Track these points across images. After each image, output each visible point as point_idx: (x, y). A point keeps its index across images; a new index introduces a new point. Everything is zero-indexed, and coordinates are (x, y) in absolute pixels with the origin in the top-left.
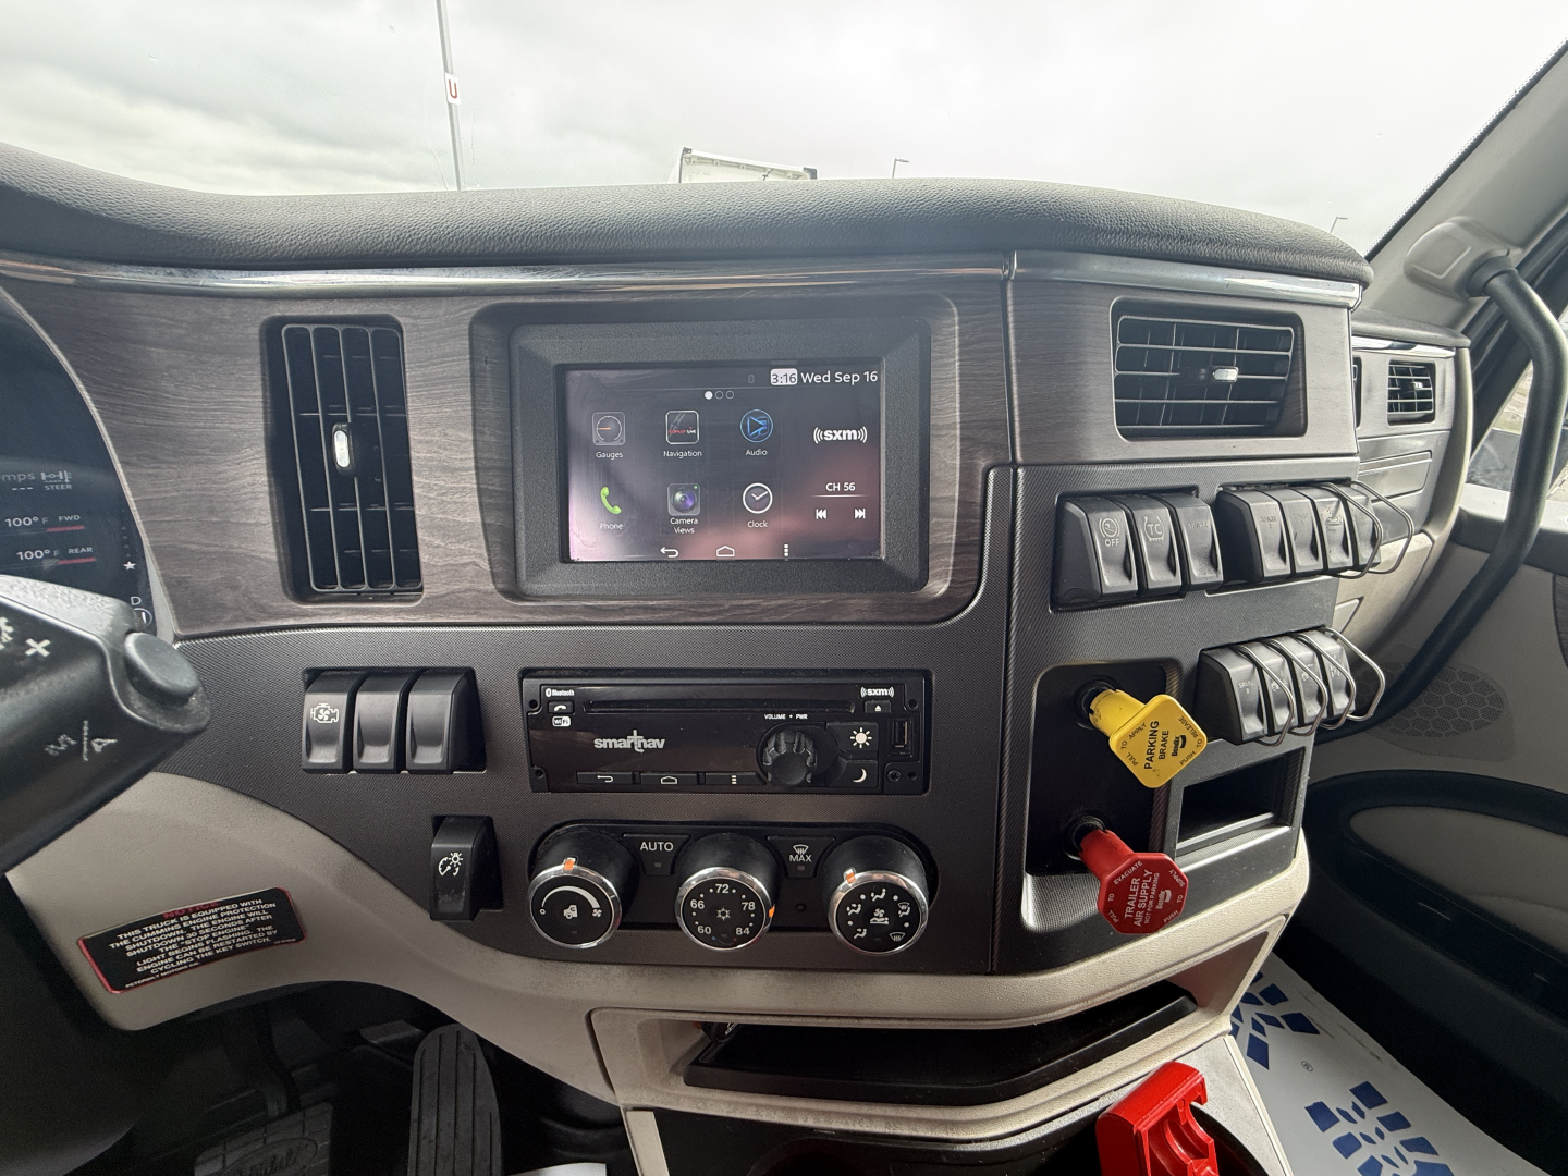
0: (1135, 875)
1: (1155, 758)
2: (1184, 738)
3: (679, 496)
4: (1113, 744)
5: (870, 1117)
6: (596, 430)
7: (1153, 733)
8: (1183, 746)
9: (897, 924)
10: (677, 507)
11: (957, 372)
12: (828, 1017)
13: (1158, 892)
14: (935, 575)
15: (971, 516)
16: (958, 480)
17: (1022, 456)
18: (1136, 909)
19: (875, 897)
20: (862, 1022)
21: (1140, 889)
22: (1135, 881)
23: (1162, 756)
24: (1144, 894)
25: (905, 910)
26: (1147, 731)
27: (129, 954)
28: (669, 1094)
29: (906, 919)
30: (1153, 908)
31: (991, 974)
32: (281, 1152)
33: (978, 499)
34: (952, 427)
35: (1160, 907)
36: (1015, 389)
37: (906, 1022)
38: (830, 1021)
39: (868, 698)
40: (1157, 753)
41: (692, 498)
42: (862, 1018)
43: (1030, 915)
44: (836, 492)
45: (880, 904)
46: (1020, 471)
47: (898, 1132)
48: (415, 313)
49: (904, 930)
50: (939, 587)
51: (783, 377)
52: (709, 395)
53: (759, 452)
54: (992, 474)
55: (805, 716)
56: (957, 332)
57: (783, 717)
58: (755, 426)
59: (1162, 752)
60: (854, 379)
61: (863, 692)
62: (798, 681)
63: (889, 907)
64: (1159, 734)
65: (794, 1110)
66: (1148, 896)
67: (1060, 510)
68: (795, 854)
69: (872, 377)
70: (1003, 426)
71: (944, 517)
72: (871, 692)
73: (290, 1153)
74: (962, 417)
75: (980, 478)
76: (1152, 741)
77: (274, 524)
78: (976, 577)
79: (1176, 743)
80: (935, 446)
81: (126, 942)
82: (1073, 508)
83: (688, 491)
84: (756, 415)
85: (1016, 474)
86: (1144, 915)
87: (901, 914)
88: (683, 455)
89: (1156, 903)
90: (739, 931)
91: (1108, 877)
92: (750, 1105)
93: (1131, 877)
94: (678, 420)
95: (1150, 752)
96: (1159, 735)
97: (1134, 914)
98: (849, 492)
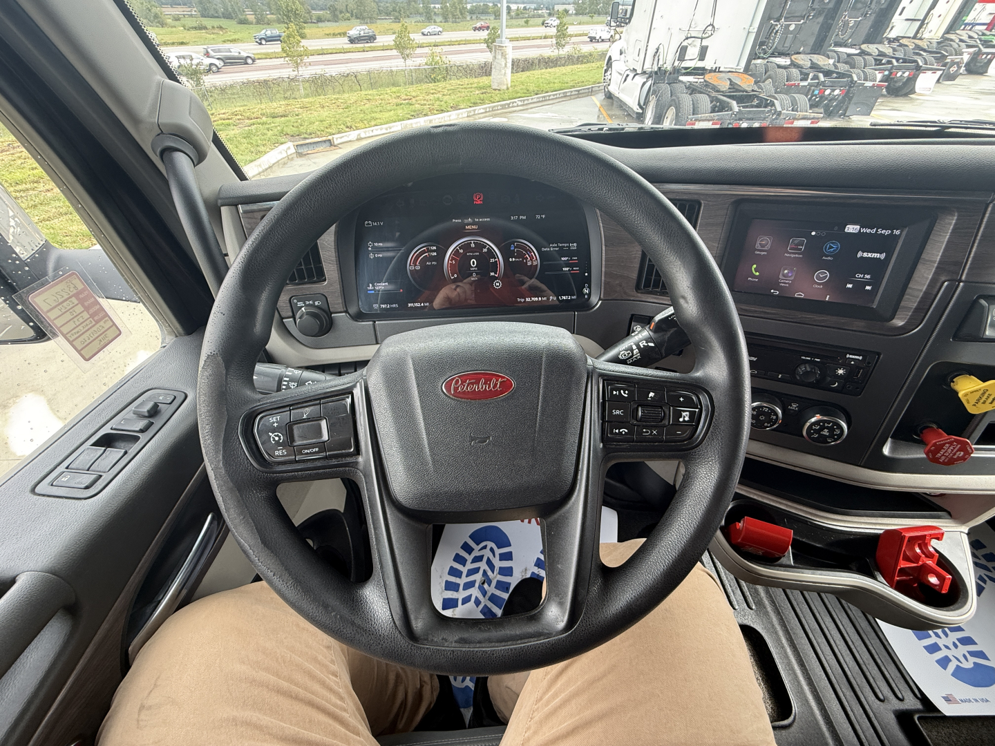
0: (948, 443)
1: (980, 403)
3: (786, 271)
4: (960, 395)
6: (758, 242)
7: (984, 394)
9: (832, 436)
10: (784, 275)
11: (946, 240)
13: (957, 451)
14: (898, 318)
15: (928, 298)
16: (927, 283)
17: (966, 278)
18: (943, 455)
19: (826, 425)
21: (948, 448)
22: (947, 445)
23: (984, 403)
24: (949, 451)
25: (838, 432)
26: (981, 392)
29: (836, 435)
30: (952, 457)
31: (860, 466)
33: (935, 293)
34: (935, 262)
35: (955, 457)
36: (974, 250)
39: (849, 358)
40: (982, 401)
41: (792, 272)
43: (886, 450)
44: (860, 278)
45: (827, 428)
46: (961, 284)
48: (709, 199)
49: (834, 438)
50: (899, 322)
51: (852, 229)
52: (813, 233)
53: (829, 258)
54: (946, 283)
55: (819, 360)
56: (953, 224)
57: (809, 359)
58: (831, 247)
59: (985, 401)
60: (887, 232)
61: (848, 356)
62: (820, 347)
63: (831, 430)
65: (750, 492)
66: (951, 452)
67: (976, 301)
68: (791, 406)
69: (897, 232)
70: (960, 265)
71: (914, 296)
72: (851, 356)
74: (940, 259)
75: (939, 284)
76: (981, 396)
78: (919, 322)
80: (920, 267)
82: (983, 302)
83: (791, 270)
84: (833, 243)
85: (959, 285)
86: (946, 458)
87: (835, 433)
88: (793, 256)
89: (955, 454)
90: (766, 424)
91: (934, 441)
93: (946, 443)
94: (796, 242)
95: (978, 400)
96: (986, 395)
97: (941, 457)
98: (867, 279)
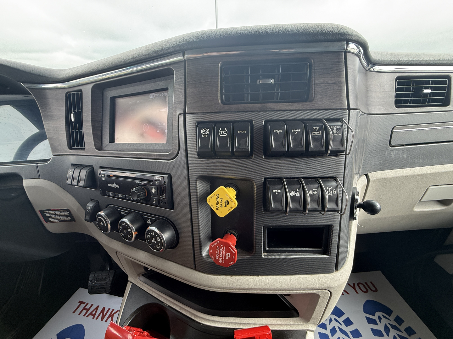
1: (219, 207)
2: (228, 201)
4: (207, 201)
5: (176, 305)
8: (228, 204)
9: (158, 243)
12: (158, 269)
15: (175, 129)
19: (152, 234)
20: (164, 273)
21: (220, 250)
22: (218, 247)
24: (221, 252)
26: (216, 197)
27: (47, 216)
28: (136, 281)
30: (225, 258)
31: (195, 270)
32: (104, 277)
33: (177, 124)
35: (227, 258)
37: (174, 277)
38: (158, 270)
39: (156, 180)
42: (165, 272)
44: (161, 125)
45: (153, 236)
47: (182, 312)
48: (84, 88)
49: (159, 245)
51: (152, 95)
55: (143, 183)
56: (175, 77)
57: (139, 183)
59: (221, 205)
63: (155, 238)
64: (219, 198)
66: (223, 253)
68: (148, 221)
70: (183, 103)
72: (156, 178)
73: (105, 278)
74: (174, 101)
75: (177, 118)
76: (218, 201)
77: (66, 133)
78: (178, 147)
79: (226, 203)
81: (46, 213)
85: (185, 117)
86: (222, 259)
87: (158, 241)
89: (226, 255)
90: (128, 236)
92: (151, 290)
93: (216, 245)
95: (217, 204)
97: (219, 258)
